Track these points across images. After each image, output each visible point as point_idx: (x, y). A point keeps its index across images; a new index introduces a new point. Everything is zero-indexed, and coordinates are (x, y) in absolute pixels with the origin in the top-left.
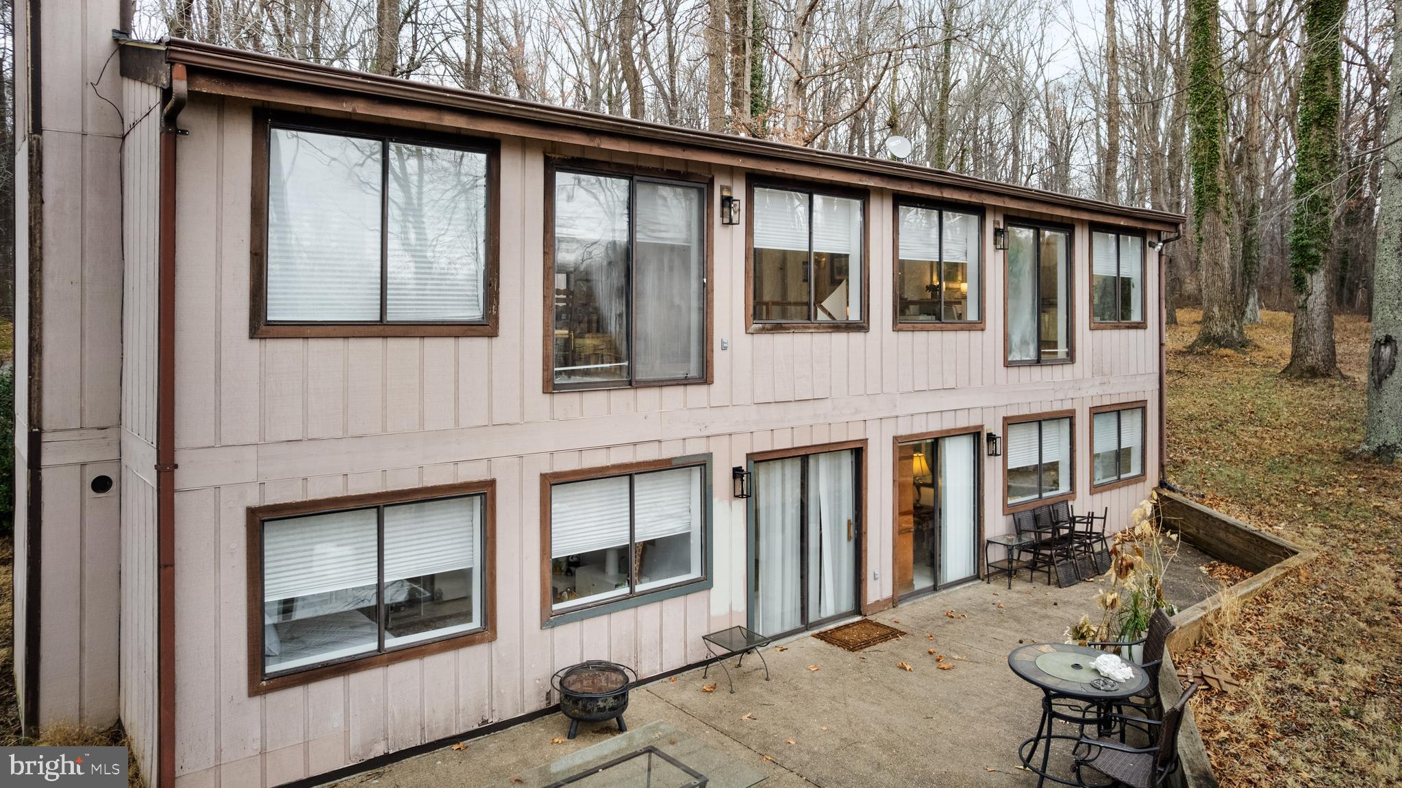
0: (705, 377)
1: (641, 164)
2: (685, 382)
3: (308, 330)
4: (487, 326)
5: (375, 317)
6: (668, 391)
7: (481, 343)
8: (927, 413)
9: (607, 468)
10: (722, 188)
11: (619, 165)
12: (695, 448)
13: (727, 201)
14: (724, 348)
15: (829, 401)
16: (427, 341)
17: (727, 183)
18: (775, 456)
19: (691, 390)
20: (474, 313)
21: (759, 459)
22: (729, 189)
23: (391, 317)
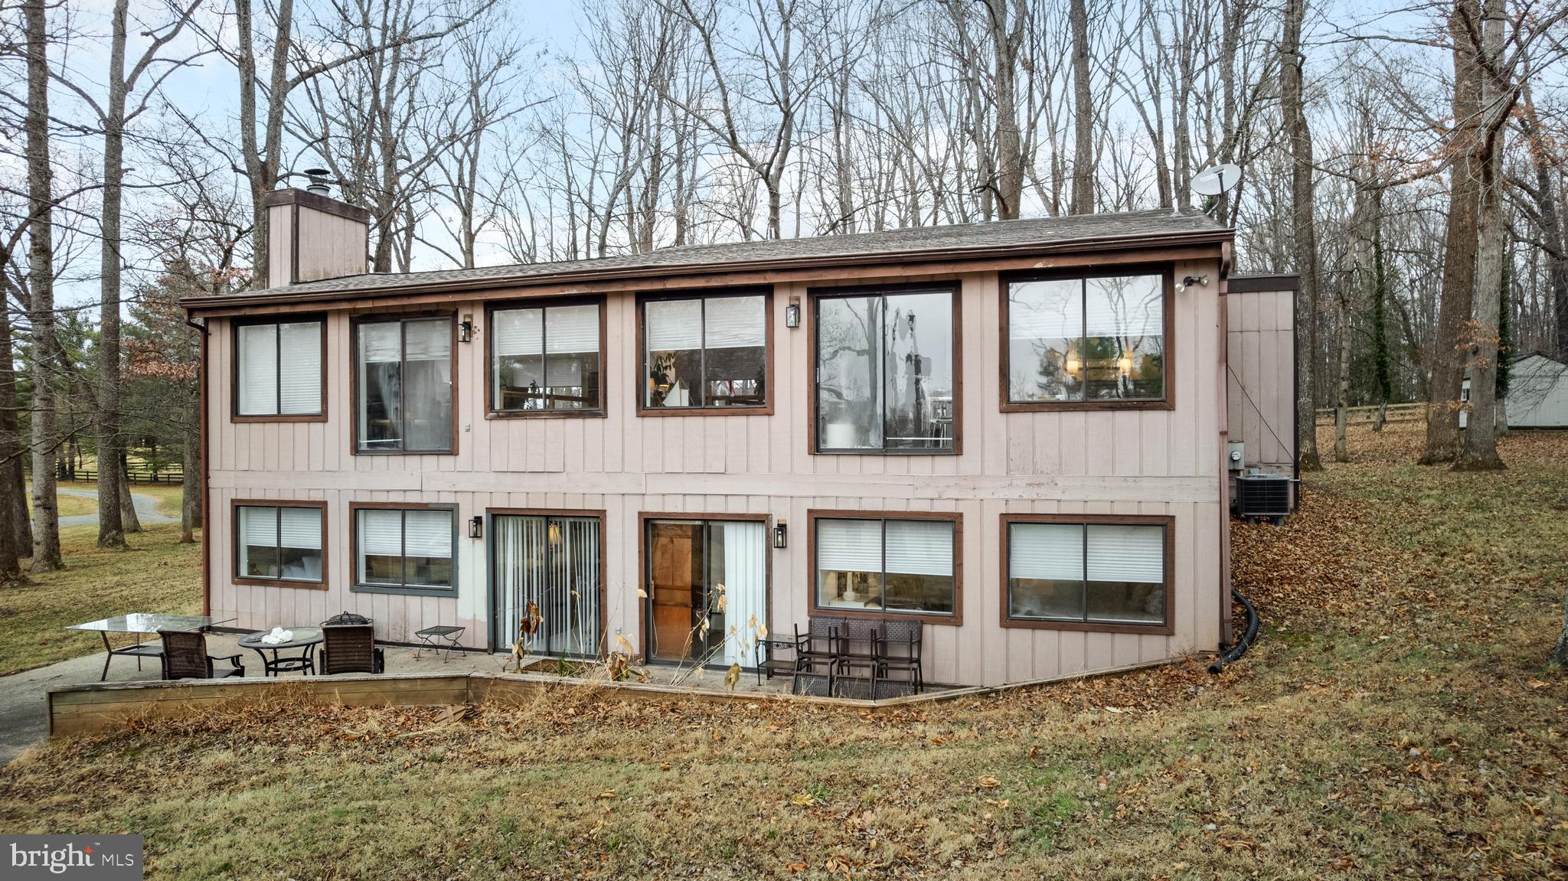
0: (453, 452)
1: (407, 310)
2: (438, 453)
3: (250, 419)
4: (322, 417)
5: (275, 412)
6: (426, 458)
7: (320, 425)
8: (685, 495)
9: (386, 504)
10: (465, 316)
11: (392, 314)
12: (447, 499)
13: (468, 326)
14: (468, 431)
15: (564, 475)
16: (297, 425)
17: (469, 312)
18: (509, 512)
19: (442, 458)
20: (317, 409)
21: (497, 515)
22: (471, 316)
23: (283, 412)
